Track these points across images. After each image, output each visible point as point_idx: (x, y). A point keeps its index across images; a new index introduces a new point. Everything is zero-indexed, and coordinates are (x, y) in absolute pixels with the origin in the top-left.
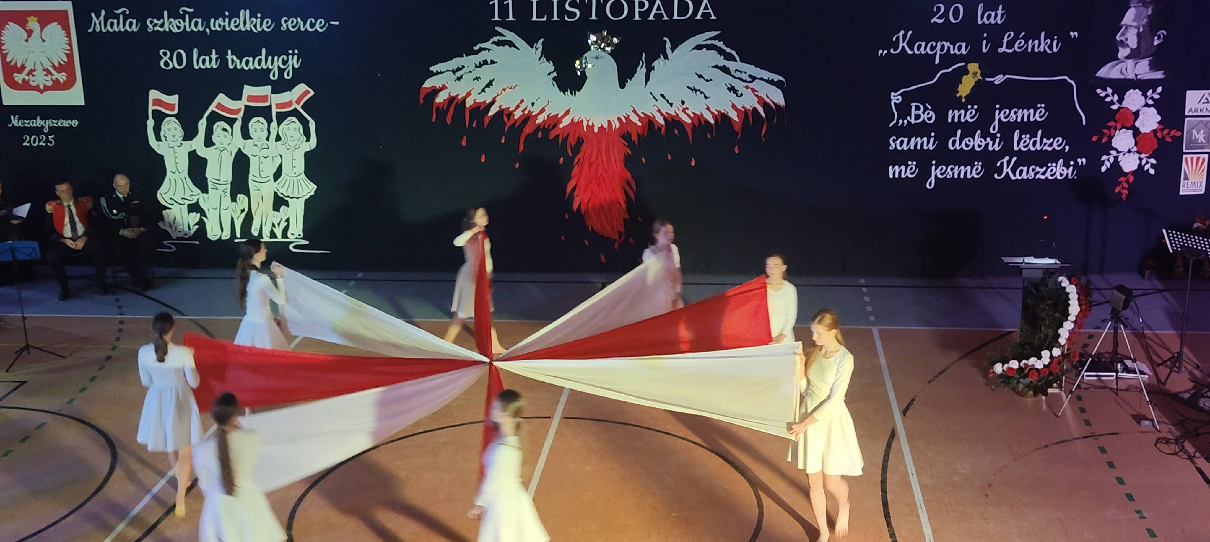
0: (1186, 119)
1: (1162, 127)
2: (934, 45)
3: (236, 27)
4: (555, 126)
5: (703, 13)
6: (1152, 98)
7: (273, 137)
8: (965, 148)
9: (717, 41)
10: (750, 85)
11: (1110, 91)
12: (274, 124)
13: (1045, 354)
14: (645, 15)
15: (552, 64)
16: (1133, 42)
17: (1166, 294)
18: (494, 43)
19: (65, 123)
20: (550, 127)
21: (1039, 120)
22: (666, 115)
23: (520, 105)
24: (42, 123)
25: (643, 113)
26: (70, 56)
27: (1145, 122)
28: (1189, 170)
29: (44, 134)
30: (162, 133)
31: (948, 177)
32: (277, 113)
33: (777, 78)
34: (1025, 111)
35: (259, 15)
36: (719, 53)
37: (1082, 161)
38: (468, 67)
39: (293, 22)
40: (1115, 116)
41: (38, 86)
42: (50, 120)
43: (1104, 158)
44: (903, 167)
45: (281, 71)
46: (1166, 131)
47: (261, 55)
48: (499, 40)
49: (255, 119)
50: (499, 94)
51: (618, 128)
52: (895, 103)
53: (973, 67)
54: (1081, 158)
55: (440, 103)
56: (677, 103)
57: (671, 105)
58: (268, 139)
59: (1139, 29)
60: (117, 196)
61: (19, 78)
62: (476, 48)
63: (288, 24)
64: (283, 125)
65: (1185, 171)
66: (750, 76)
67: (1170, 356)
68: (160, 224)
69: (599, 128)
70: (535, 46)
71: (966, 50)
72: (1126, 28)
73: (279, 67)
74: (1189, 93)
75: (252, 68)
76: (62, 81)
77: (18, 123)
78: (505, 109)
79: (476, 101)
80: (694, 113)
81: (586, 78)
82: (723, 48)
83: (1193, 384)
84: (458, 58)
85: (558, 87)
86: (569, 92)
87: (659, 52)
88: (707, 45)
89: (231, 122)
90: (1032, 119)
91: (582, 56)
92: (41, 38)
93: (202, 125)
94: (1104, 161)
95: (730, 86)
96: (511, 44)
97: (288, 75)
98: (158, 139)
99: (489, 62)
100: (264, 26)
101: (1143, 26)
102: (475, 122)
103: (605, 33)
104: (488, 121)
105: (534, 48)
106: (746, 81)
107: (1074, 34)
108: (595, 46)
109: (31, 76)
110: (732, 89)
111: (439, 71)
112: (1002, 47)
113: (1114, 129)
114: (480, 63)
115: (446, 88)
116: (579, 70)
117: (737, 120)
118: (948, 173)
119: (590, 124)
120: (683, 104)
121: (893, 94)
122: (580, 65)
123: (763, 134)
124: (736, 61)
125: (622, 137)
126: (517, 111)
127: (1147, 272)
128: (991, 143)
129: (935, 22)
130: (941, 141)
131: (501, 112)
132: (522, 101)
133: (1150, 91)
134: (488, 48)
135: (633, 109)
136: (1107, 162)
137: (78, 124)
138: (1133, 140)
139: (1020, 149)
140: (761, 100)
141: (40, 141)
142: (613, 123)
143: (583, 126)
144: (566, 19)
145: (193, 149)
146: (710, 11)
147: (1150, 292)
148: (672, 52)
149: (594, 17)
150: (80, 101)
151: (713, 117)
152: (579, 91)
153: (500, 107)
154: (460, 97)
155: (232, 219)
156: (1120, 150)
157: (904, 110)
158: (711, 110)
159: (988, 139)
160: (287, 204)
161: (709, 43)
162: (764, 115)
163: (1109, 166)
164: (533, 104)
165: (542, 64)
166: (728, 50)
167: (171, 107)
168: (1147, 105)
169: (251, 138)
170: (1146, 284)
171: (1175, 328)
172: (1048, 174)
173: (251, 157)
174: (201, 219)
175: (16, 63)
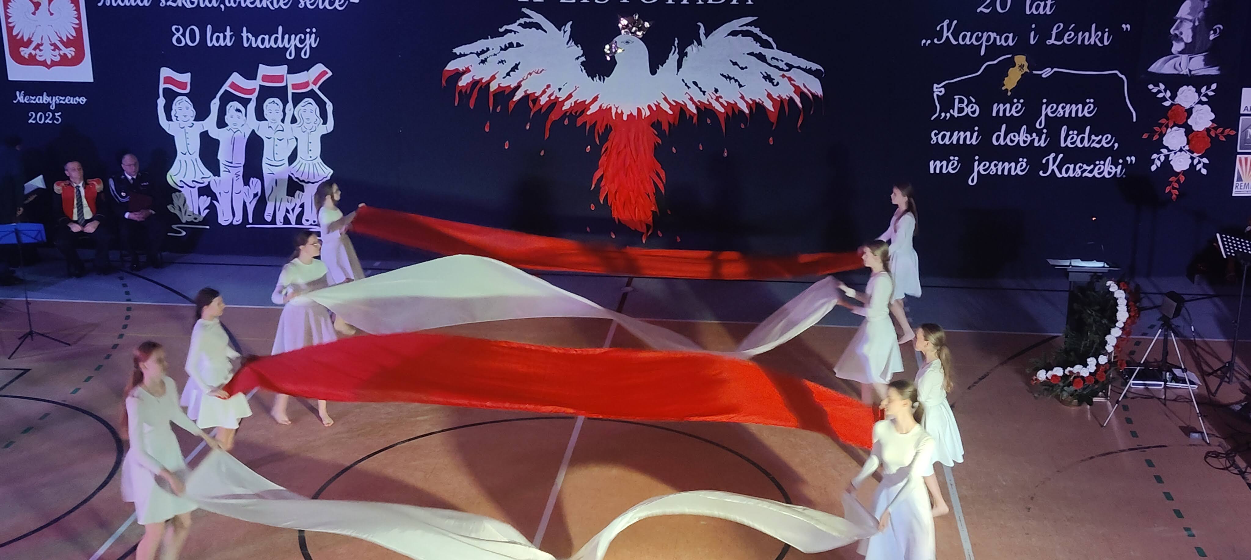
0: (1241, 118)
1: (1215, 125)
2: (980, 35)
3: (252, 3)
4: (583, 112)
6: (1206, 95)
7: (288, 118)
8: (1010, 144)
9: (753, 27)
10: (786, 73)
11: (1162, 87)
12: (290, 105)
13: (1091, 361)
15: (580, 48)
16: (1187, 36)
17: (1216, 300)
18: (520, 25)
19: (73, 101)
20: (578, 113)
21: (1088, 115)
22: (699, 104)
23: (546, 90)
24: (49, 99)
25: (673, 101)
26: (79, 30)
27: (1198, 119)
28: (1242, 171)
29: (51, 111)
30: (173, 113)
31: (991, 173)
32: (293, 93)
33: (815, 66)
34: (1074, 106)
36: (754, 40)
37: (1132, 159)
38: (493, 49)
40: (1167, 112)
41: (45, 60)
42: (57, 97)
43: (1155, 156)
44: (944, 163)
45: (298, 50)
46: (1220, 130)
47: (277, 33)
48: (525, 22)
49: (270, 100)
50: (525, 78)
51: (648, 116)
52: (938, 95)
54: (1130, 157)
55: (463, 86)
56: (710, 91)
57: (704, 93)
58: (282, 121)
59: (1194, 23)
60: (126, 177)
61: (25, 52)
62: (501, 30)
63: (306, 2)
64: (299, 106)
65: (1238, 172)
66: (787, 64)
67: (1220, 365)
68: (169, 207)
69: (628, 115)
70: (563, 28)
71: (1013, 42)
72: (1181, 22)
73: (295, 45)
74: (1244, 90)
75: (268, 47)
76: (70, 56)
77: (24, 99)
78: (531, 94)
79: (501, 85)
80: (727, 102)
81: (616, 63)
82: (759, 34)
83: (1245, 395)
84: (482, 40)
85: (586, 72)
86: (597, 77)
87: (691, 37)
88: (742, 31)
89: (245, 102)
90: (1080, 115)
91: (612, 40)
92: (49, 11)
93: (215, 105)
94: (1154, 159)
95: (765, 75)
96: (538, 26)
97: (305, 54)
98: (169, 118)
99: (515, 45)
100: (281, 3)
101: (1198, 19)
102: (499, 107)
103: (637, 17)
104: (513, 106)
105: (562, 31)
106: (782, 70)
107: (1126, 27)
108: (626, 30)
109: (38, 50)
110: (768, 78)
111: (463, 53)
112: (1051, 39)
113: (1165, 126)
114: (505, 45)
115: (470, 71)
116: (608, 54)
117: (773, 110)
118: (992, 169)
119: (619, 112)
120: (716, 93)
121: (935, 86)
122: (609, 50)
123: (799, 125)
124: (773, 48)
125: (652, 125)
126: (543, 96)
127: (1197, 277)
128: (1037, 138)
129: (981, 11)
130: (986, 136)
131: (527, 97)
132: (548, 86)
133: (1205, 88)
134: (515, 30)
135: (664, 97)
136: (1158, 161)
137: (86, 102)
138: (1185, 139)
139: (1067, 145)
140: (797, 90)
141: (46, 119)
142: (643, 111)
143: (611, 113)
144: (596, 1)
145: (205, 129)
147: (1199, 297)
148: (707, 38)
149: (625, 1)
150: (89, 78)
151: (747, 107)
152: (608, 76)
153: (525, 92)
154: (484, 81)
155: (245, 203)
156: (1171, 149)
157: (947, 102)
158: (746, 99)
159: (1034, 135)
160: (302, 189)
161: (744, 30)
162: (800, 105)
163: (1159, 165)
164: (560, 89)
165: (571, 48)
166: (765, 37)
167: (182, 85)
168: (1200, 102)
169: (266, 120)
170: (1195, 289)
171: (1226, 336)
172: (1096, 172)
173: (265, 139)
174: (211, 203)
175: (22, 37)
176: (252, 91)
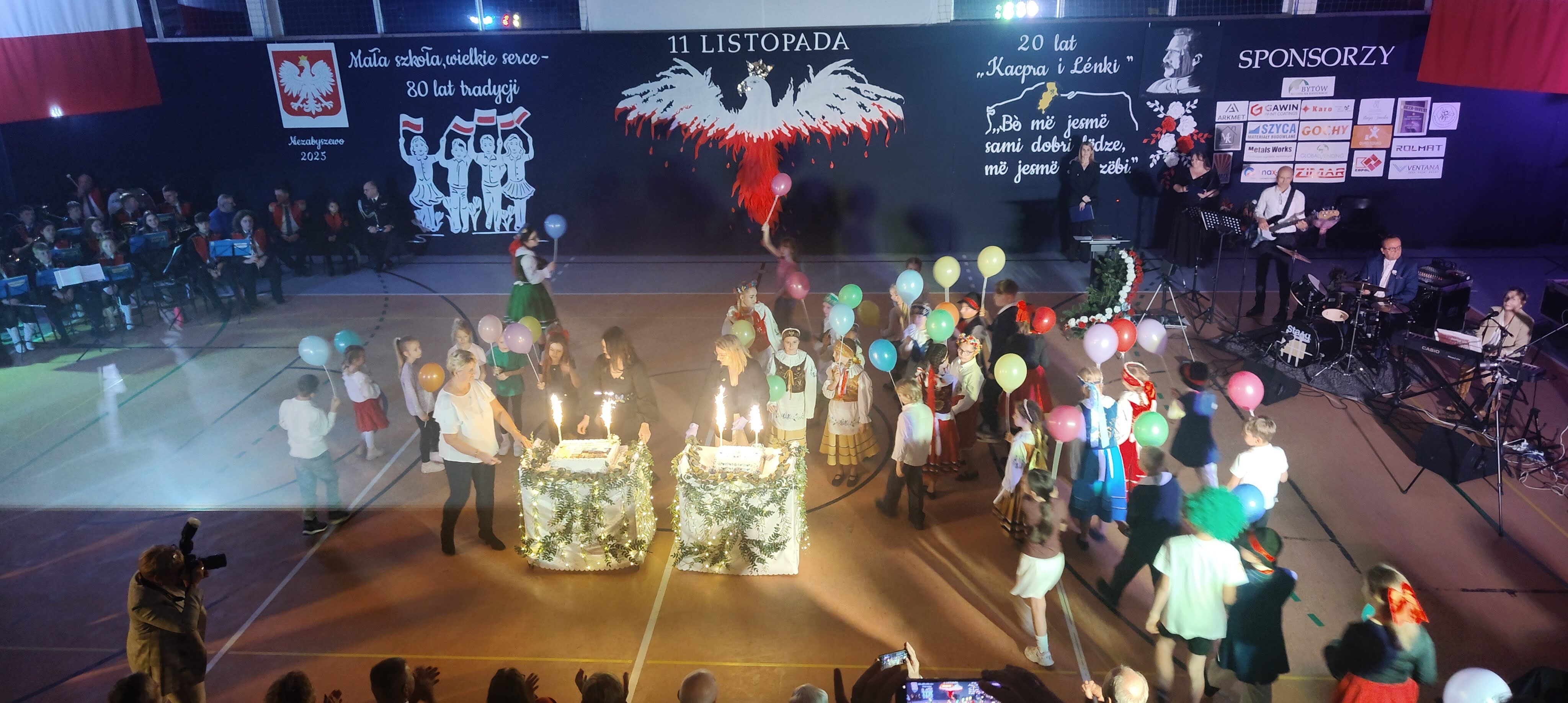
0: (1217, 125)
1: (1197, 131)
2: (1021, 68)
3: (467, 62)
4: (723, 137)
5: (838, 45)
6: (1190, 108)
7: (499, 150)
8: (1045, 151)
9: (850, 67)
10: (875, 102)
11: (1157, 103)
12: (500, 140)
13: (1109, 311)
14: (792, 47)
15: (719, 87)
16: (1176, 64)
18: (672, 71)
19: (334, 142)
20: (719, 138)
21: (1103, 127)
22: (810, 128)
23: (695, 121)
24: (316, 142)
25: (791, 127)
26: (335, 87)
27: (1184, 127)
28: (1217, 165)
29: (318, 151)
30: (411, 149)
31: (1031, 173)
32: (502, 131)
33: (897, 96)
34: (1092, 119)
35: (485, 52)
36: (851, 77)
37: (1135, 159)
38: (652, 91)
39: (511, 57)
40: (1161, 123)
41: (311, 112)
42: (321, 139)
43: (1152, 156)
44: (996, 166)
45: (504, 97)
46: (1200, 135)
47: (487, 84)
48: (676, 69)
49: (485, 136)
50: (678, 112)
51: (773, 139)
52: (990, 116)
53: (1051, 86)
54: (1134, 157)
55: (631, 120)
56: (818, 117)
57: (814, 119)
58: (495, 152)
59: (1181, 53)
61: (295, 106)
62: (658, 76)
63: (508, 59)
64: (507, 141)
66: (876, 95)
68: (413, 221)
69: (757, 139)
70: (705, 73)
71: (1045, 72)
72: (1171, 53)
73: (502, 93)
74: (1218, 103)
75: (481, 95)
76: (329, 108)
77: (295, 142)
78: (683, 124)
79: (660, 118)
80: (832, 126)
81: (746, 99)
82: (854, 73)
83: (1222, 332)
84: (644, 84)
85: (724, 106)
86: (733, 110)
88: (841, 70)
89: (466, 139)
90: (1097, 127)
91: (743, 81)
92: (311, 73)
93: (443, 141)
94: (1152, 159)
95: (860, 104)
96: (686, 72)
97: (509, 100)
98: (409, 153)
99: (669, 87)
100: (489, 61)
102: (659, 136)
103: (761, 62)
104: (669, 134)
105: (705, 75)
106: (873, 99)
107: (1130, 58)
108: (753, 73)
109: (304, 104)
110: (862, 106)
111: (629, 95)
112: (1073, 69)
113: (1160, 133)
114: (662, 87)
115: (635, 108)
116: (740, 92)
117: (866, 131)
118: (1031, 171)
119: (751, 136)
120: (824, 119)
121: (988, 108)
122: (741, 88)
123: (886, 142)
124: (865, 83)
125: (776, 146)
126: (692, 126)
128: (1065, 146)
129: (1021, 50)
130: (1027, 144)
131: (680, 127)
132: (696, 118)
133: (1189, 102)
134: (668, 75)
135: (784, 124)
136: (1154, 159)
137: (344, 142)
138: (1175, 142)
140: (885, 114)
141: (314, 157)
142: (768, 135)
143: (745, 137)
144: (730, 51)
145: (437, 161)
146: (844, 42)
148: (815, 77)
149: (751, 49)
150: (346, 125)
151: (847, 129)
152: (741, 109)
153: (679, 123)
154: (646, 116)
155: (470, 216)
156: (1164, 150)
157: (997, 121)
158: (846, 123)
159: (1063, 143)
160: (512, 204)
161: (843, 69)
162: (887, 127)
163: (1156, 163)
164: (705, 120)
165: (711, 88)
166: (859, 74)
168: (1186, 114)
169: (483, 152)
171: (1207, 289)
172: (1109, 170)
173: (482, 166)
174: (445, 216)
175: (292, 94)
176: (470, 130)
